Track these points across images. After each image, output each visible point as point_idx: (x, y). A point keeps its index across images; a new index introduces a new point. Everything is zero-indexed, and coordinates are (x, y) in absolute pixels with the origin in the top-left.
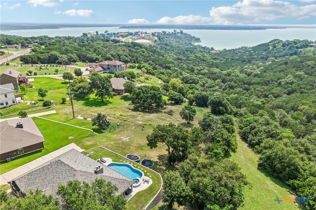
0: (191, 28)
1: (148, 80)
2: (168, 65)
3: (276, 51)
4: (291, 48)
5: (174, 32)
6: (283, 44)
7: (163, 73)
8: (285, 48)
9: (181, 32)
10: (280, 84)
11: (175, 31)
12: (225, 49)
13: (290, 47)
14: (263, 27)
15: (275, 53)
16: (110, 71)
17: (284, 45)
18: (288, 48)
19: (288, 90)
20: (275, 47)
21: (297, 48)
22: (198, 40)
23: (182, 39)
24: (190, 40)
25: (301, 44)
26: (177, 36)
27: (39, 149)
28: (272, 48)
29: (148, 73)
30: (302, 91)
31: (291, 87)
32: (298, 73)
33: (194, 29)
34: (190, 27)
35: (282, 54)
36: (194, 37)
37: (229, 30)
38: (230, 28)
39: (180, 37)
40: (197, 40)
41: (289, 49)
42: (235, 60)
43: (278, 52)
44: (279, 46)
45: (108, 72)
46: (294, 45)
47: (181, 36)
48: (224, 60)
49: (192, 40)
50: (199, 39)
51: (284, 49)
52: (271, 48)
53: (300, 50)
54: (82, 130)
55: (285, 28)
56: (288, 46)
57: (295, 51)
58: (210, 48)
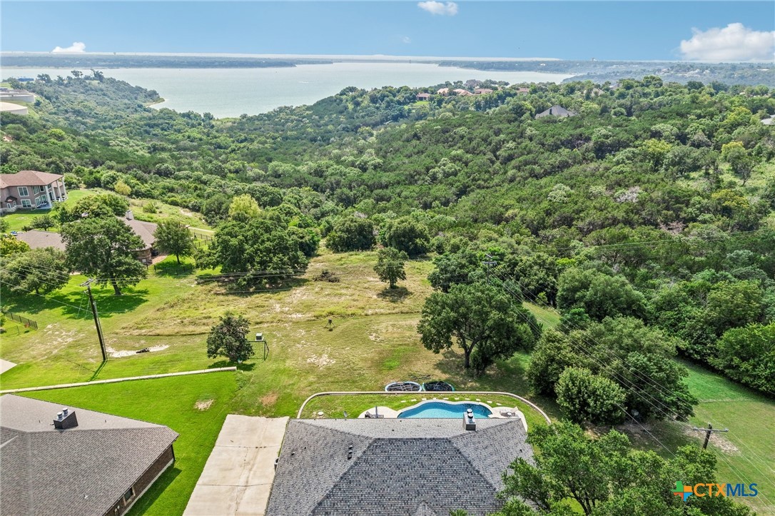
0: (107, 63)
1: (154, 212)
2: (163, 167)
3: (364, 113)
4: (389, 106)
5: (74, 77)
6: (370, 96)
7: (172, 190)
8: (378, 105)
9: (99, 77)
10: (434, 178)
11: (76, 73)
12: (244, 116)
13: (388, 102)
14: (287, 60)
15: (363, 117)
16: (21, 206)
17: (374, 100)
18: (383, 105)
19: (457, 187)
20: (357, 104)
21: (399, 103)
22: (153, 96)
23: (108, 93)
24: (133, 97)
25: (405, 96)
26: (91, 86)
27: (165, 468)
28: (353, 107)
29: (134, 196)
30: (479, 184)
31: (459, 181)
32: (454, 153)
33: (118, 66)
34: (105, 61)
35: (377, 118)
36: (139, 89)
37: (213, 67)
38: (213, 63)
39: (102, 90)
40: (150, 96)
41: (387, 107)
42: (293, 139)
43: (367, 115)
44: (366, 102)
45: (13, 209)
46: (392, 97)
47: (102, 86)
48: (268, 140)
49: (139, 97)
50: (154, 93)
51: (378, 108)
52: (351, 106)
53: (406, 107)
54: (206, 377)
55: (330, 62)
56: (382, 100)
57: (400, 110)
58: (202, 116)
